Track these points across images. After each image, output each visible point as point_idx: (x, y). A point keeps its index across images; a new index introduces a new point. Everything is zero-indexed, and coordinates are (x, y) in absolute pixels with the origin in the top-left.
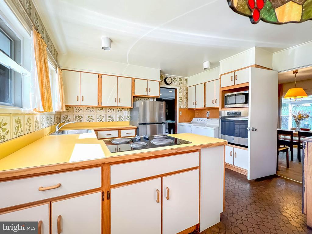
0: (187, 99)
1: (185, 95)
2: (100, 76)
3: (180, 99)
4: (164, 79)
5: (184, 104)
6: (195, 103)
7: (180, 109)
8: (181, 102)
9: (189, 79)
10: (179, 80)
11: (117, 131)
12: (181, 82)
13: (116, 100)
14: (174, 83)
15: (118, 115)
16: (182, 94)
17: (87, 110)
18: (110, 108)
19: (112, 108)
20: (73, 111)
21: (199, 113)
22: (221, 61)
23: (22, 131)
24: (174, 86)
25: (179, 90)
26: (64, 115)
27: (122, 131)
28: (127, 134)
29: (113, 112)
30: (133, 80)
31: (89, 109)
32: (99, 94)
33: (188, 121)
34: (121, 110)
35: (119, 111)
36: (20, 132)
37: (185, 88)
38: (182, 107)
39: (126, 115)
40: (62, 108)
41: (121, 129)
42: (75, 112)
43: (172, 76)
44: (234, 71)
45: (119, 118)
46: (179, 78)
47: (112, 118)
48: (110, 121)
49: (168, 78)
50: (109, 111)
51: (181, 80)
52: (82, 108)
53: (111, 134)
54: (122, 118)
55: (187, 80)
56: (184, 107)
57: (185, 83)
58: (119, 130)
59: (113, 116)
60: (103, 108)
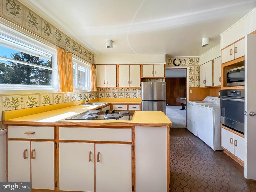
0: (199, 77)
1: (196, 74)
2: (117, 66)
3: (191, 79)
4: (173, 61)
5: (196, 83)
6: (205, 82)
7: (191, 88)
8: (192, 81)
9: (201, 57)
10: (189, 60)
11: (126, 105)
12: (192, 61)
13: (128, 83)
14: (183, 64)
15: (133, 93)
16: (193, 73)
17: (113, 89)
18: (127, 88)
19: (129, 88)
20: (105, 90)
21: (213, 92)
22: (222, 34)
23: (50, 102)
24: (183, 66)
25: (190, 69)
26: (100, 93)
27: (129, 105)
28: (133, 108)
29: (130, 91)
30: (141, 66)
31: (115, 89)
32: (118, 79)
33: (200, 99)
34: (136, 90)
35: (135, 90)
36: (49, 103)
37: (196, 67)
38: (193, 86)
39: (139, 93)
40: (93, 89)
41: (129, 104)
42: (106, 91)
43: (181, 58)
44: (234, 43)
45: (134, 96)
46: (189, 58)
47: (129, 95)
48: (128, 97)
49: (177, 60)
50: (127, 90)
51: (191, 60)
52: (110, 89)
53: (121, 107)
54: (136, 96)
55: (199, 59)
56: (196, 86)
57: (196, 62)
58: (128, 105)
59: (130, 94)
60: (123, 88)
